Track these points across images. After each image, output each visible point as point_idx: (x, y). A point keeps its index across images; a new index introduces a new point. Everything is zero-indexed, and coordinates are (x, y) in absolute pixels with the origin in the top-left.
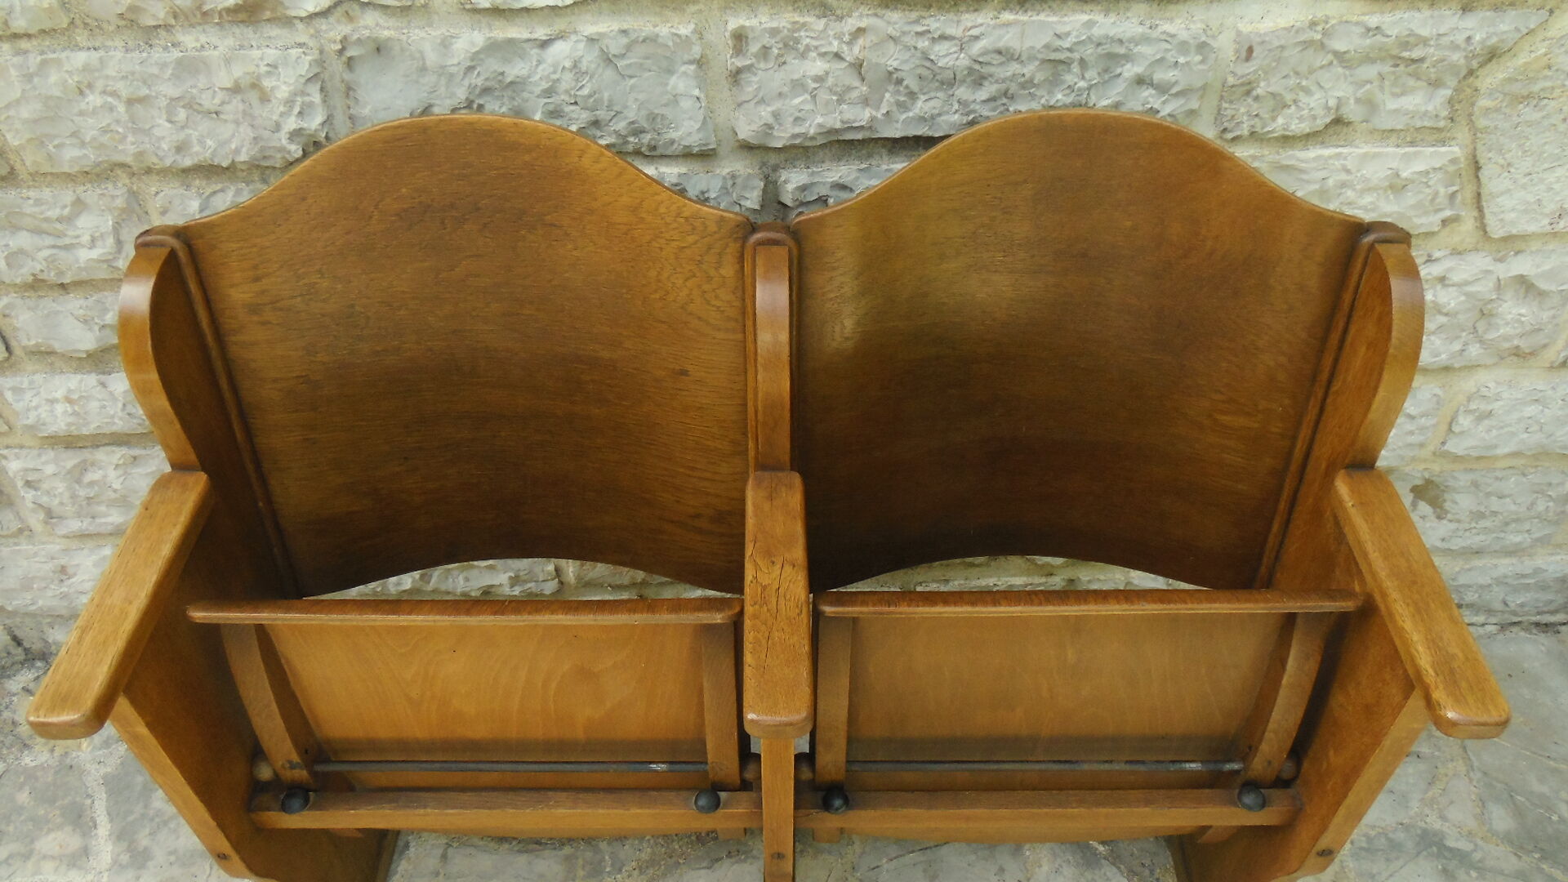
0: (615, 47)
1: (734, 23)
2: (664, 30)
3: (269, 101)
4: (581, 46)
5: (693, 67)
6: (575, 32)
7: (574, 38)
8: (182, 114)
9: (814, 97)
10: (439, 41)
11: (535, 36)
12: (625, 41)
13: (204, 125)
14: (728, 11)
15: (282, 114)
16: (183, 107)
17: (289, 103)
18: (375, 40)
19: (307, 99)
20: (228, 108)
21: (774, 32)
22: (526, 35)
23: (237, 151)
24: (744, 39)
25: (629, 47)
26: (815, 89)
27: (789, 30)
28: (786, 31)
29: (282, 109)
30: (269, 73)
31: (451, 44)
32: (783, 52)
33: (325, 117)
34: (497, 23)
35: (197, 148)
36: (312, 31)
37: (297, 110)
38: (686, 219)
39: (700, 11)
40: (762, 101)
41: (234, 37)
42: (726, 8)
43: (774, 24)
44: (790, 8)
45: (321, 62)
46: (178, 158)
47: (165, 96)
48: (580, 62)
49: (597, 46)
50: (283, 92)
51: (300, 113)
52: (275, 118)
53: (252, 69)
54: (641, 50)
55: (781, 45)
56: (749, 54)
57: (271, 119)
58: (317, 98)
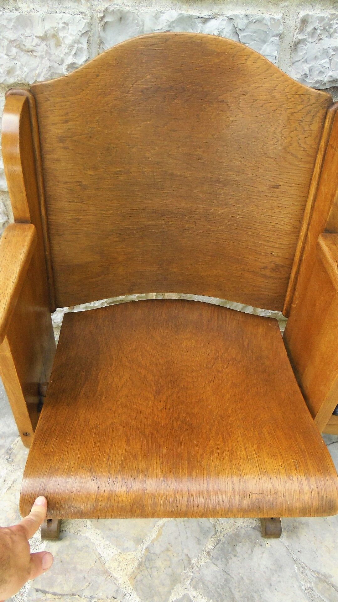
0: (241, 23)
1: (302, 13)
2: (267, 16)
3: (60, 46)
4: (225, 22)
5: (277, 38)
6: (222, 15)
7: (221, 18)
8: (14, 50)
9: (330, 60)
10: (154, 14)
11: (202, 15)
12: (246, 21)
13: (24, 58)
14: (300, 7)
15: (66, 54)
16: (16, 47)
17: (71, 47)
18: (120, 12)
19: (80, 46)
20: (38, 48)
21: (322, 19)
22: (198, 14)
23: (39, 75)
24: (306, 23)
25: (247, 26)
26: (333, 55)
27: (329, 20)
28: (327, 19)
29: (66, 51)
30: (64, 28)
31: (159, 17)
32: (322, 32)
33: (87, 58)
34: (184, 7)
35: (18, 72)
36: (89, 5)
37: (74, 52)
38: (300, 95)
39: (287, 6)
40: (306, 61)
41: (48, 6)
42: (300, 5)
43: (322, 15)
44: (331, 7)
45: (90, 25)
46: (7, 78)
47: (7, 39)
48: (222, 32)
49: (232, 24)
50: (69, 40)
51: (75, 54)
52: (62, 56)
53: (55, 25)
54: (253, 27)
55: (322, 28)
56: (306, 32)
57: (59, 57)
58: (85, 46)
